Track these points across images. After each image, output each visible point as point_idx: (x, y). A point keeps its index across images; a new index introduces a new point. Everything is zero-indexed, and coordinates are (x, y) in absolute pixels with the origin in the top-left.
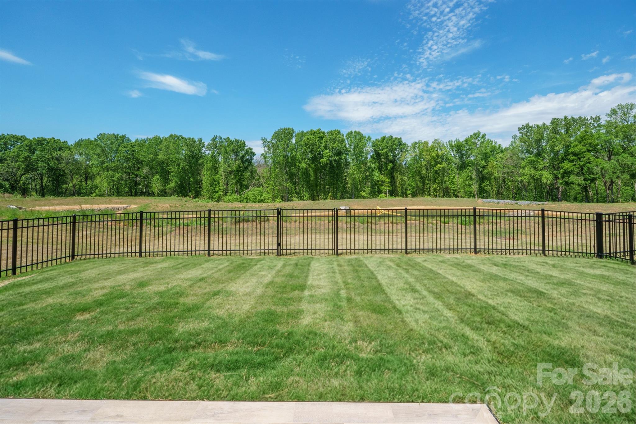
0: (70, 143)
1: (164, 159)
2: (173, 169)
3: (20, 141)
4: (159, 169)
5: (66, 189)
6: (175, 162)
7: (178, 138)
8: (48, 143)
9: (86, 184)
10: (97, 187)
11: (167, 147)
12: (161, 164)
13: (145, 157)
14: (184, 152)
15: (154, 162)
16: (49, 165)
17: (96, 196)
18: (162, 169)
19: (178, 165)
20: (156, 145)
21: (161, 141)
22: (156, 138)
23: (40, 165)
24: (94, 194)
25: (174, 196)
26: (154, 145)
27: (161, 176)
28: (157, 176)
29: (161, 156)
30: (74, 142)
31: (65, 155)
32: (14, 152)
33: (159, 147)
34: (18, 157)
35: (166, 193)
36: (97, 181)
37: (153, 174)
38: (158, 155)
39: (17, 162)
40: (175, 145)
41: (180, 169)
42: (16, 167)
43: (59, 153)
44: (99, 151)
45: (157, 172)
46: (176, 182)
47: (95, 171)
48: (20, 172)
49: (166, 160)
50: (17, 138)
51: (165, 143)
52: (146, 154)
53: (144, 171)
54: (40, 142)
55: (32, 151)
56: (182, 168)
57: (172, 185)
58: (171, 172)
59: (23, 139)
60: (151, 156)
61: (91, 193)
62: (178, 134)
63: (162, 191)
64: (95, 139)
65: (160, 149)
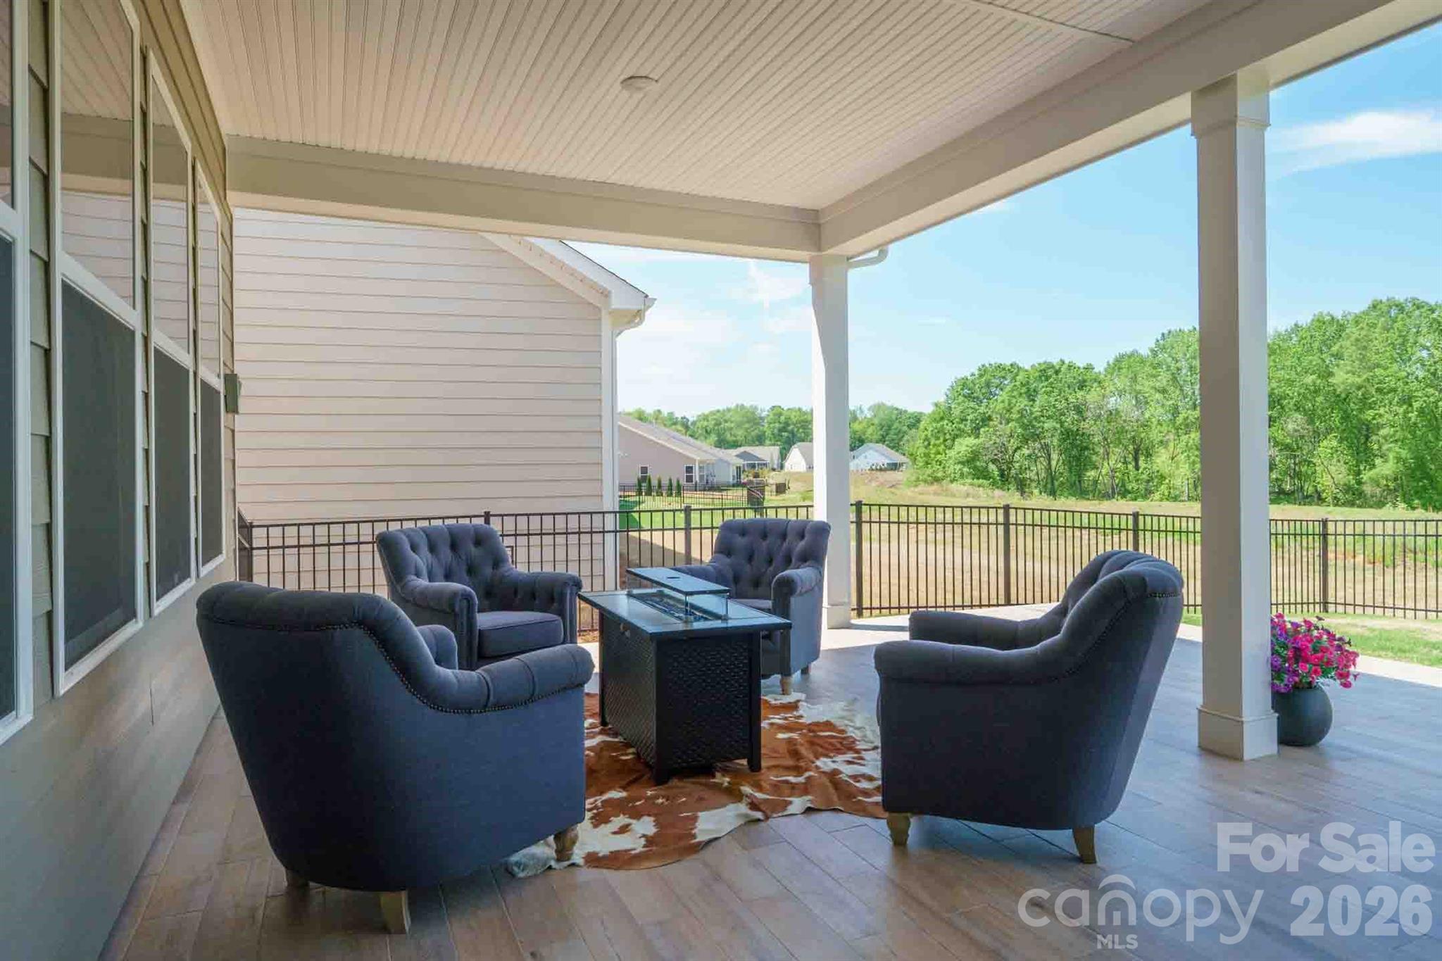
0: (1100, 367)
1: (1352, 385)
2: (1387, 416)
3: (1009, 377)
4: (1336, 418)
5: (1096, 482)
6: (1394, 390)
7: (1401, 308)
8: (1057, 372)
9: (1137, 468)
10: (1163, 477)
11: (1362, 345)
12: (1339, 400)
13: (1290, 383)
14: (1424, 354)
15: (1320, 399)
16: (1062, 423)
17: (1161, 500)
18: (1346, 417)
19: (1407, 401)
20: (1324, 342)
21: (1341, 328)
22: (1320, 322)
23: (1046, 426)
24: (1157, 496)
25: (1395, 506)
26: (1316, 345)
27: (1341, 441)
28: (1331, 442)
29: (1342, 378)
30: (1105, 365)
31: (1092, 396)
32: (1003, 402)
33: (1335, 349)
34: (1009, 411)
35: (1361, 494)
36: (1161, 460)
37: (1317, 436)
38: (1331, 374)
39: (1008, 422)
40: (1393, 335)
41: (1413, 416)
42: (1008, 432)
43: (1080, 394)
44: (1163, 379)
45: (1329, 430)
46: (1399, 459)
47: (1155, 435)
48: (1014, 443)
49: (1359, 388)
50: (1004, 369)
51: (1351, 330)
52: (1294, 375)
53: (1291, 426)
54: (1047, 373)
55: (1031, 396)
56: (1421, 412)
57: (1385, 468)
58: (1380, 427)
59: (1014, 369)
60: (1309, 379)
61: (1151, 492)
62: (1400, 297)
63: (1348, 489)
64: (1152, 350)
65: (1338, 356)
